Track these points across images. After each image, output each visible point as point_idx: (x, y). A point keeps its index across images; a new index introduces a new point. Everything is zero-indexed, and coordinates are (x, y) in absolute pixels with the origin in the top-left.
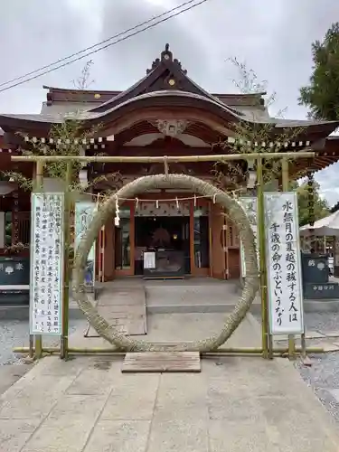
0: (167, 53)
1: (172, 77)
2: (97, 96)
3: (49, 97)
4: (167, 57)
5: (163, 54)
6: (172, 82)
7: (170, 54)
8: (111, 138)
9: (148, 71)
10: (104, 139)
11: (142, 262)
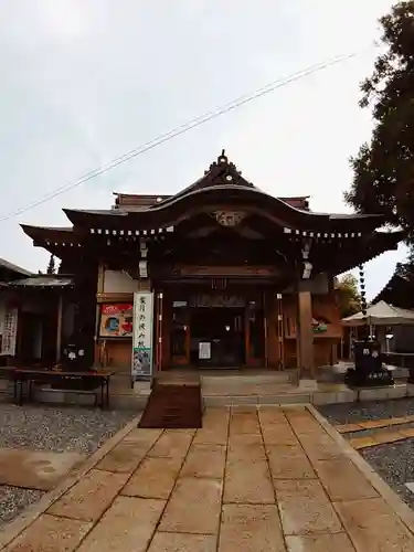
0: (223, 157)
1: (229, 174)
2: (159, 200)
3: (117, 201)
4: (223, 160)
5: (220, 158)
6: (229, 178)
7: (225, 158)
8: (170, 229)
9: (206, 172)
10: (164, 230)
11: (197, 352)
